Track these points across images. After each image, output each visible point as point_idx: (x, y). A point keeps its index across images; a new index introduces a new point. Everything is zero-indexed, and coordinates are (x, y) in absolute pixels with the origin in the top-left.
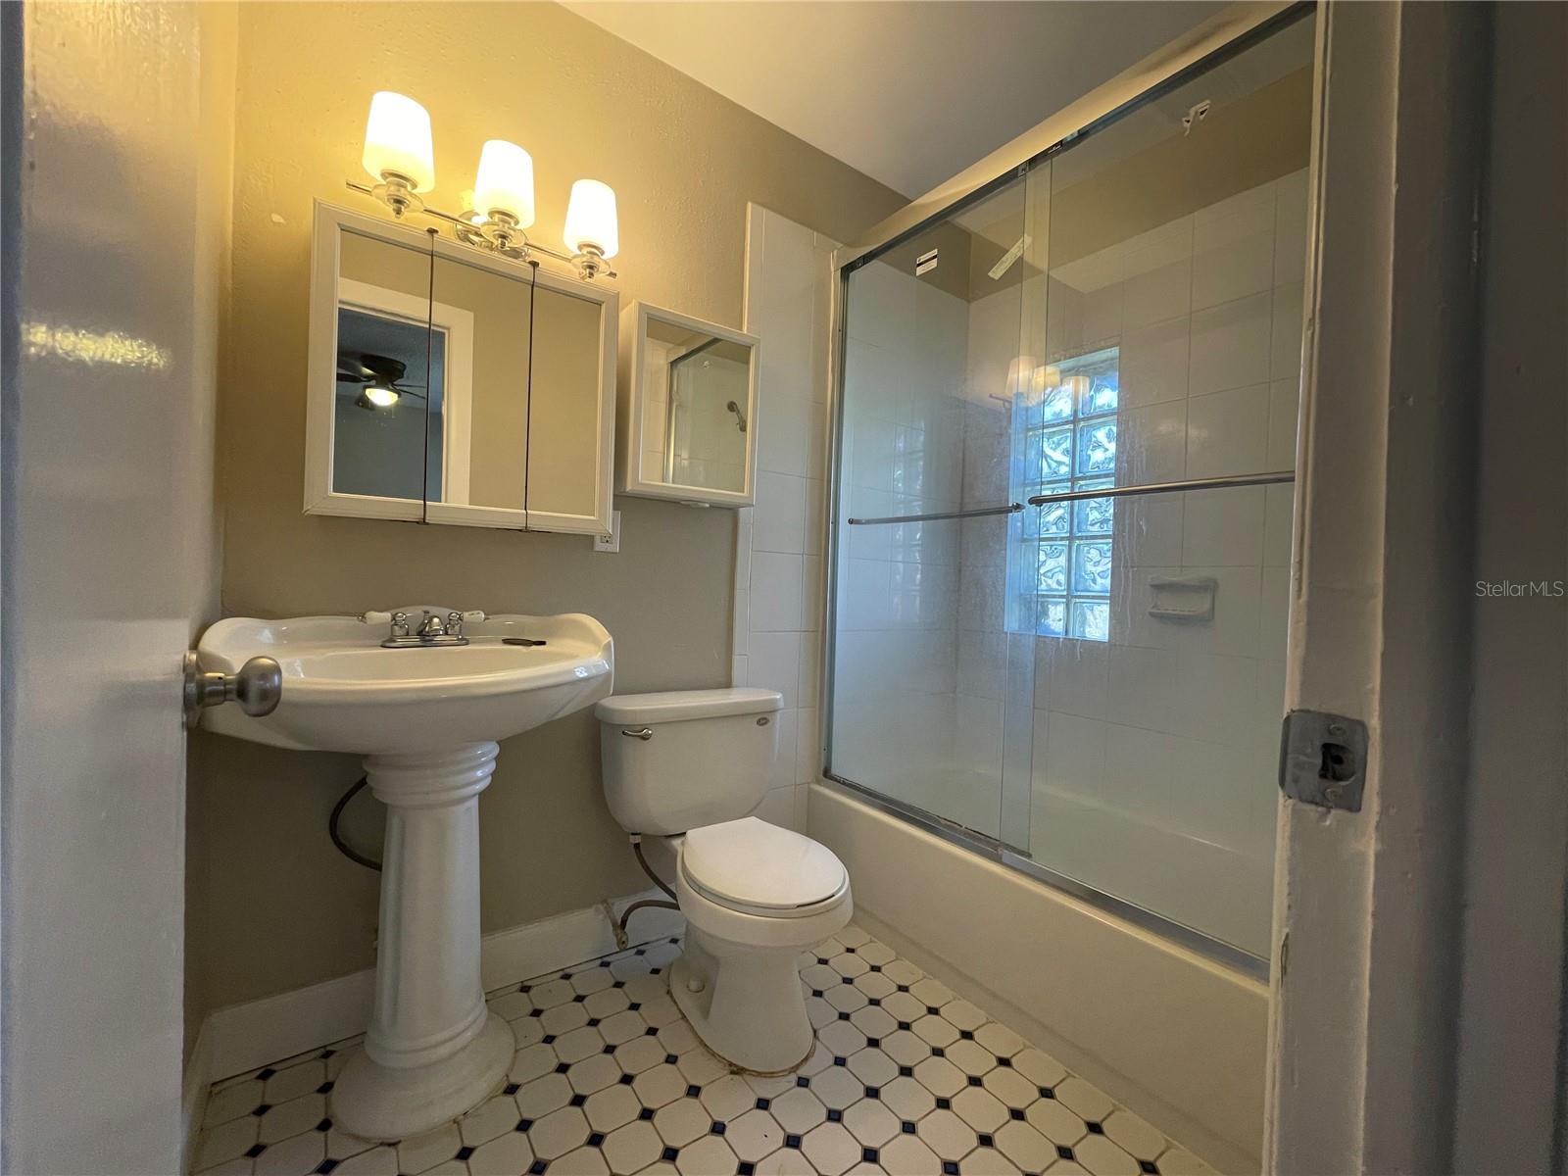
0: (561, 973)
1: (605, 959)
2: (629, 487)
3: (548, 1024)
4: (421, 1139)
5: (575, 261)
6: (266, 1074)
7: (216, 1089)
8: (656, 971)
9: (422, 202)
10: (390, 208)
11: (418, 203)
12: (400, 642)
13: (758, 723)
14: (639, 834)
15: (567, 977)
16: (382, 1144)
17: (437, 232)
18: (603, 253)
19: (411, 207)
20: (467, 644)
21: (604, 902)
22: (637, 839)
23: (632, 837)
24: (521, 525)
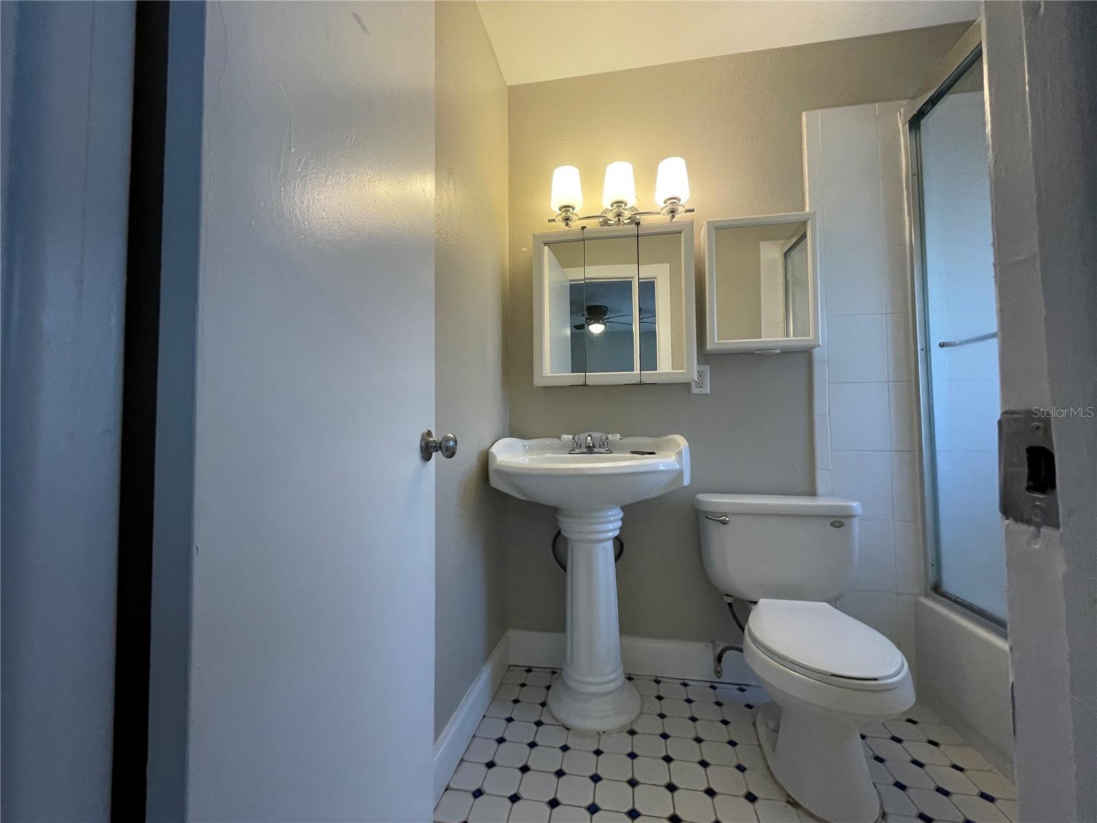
0: (682, 681)
1: (714, 684)
2: (709, 346)
3: (666, 707)
4: (582, 734)
5: (662, 212)
6: (529, 670)
7: (511, 668)
8: (749, 706)
9: (577, 215)
10: (563, 225)
11: (576, 217)
12: (577, 451)
13: (833, 524)
14: (731, 596)
15: (685, 685)
16: (563, 726)
17: (585, 227)
18: (679, 200)
19: (573, 220)
20: (611, 453)
21: (713, 642)
22: (730, 600)
23: (725, 597)
24: (637, 381)
